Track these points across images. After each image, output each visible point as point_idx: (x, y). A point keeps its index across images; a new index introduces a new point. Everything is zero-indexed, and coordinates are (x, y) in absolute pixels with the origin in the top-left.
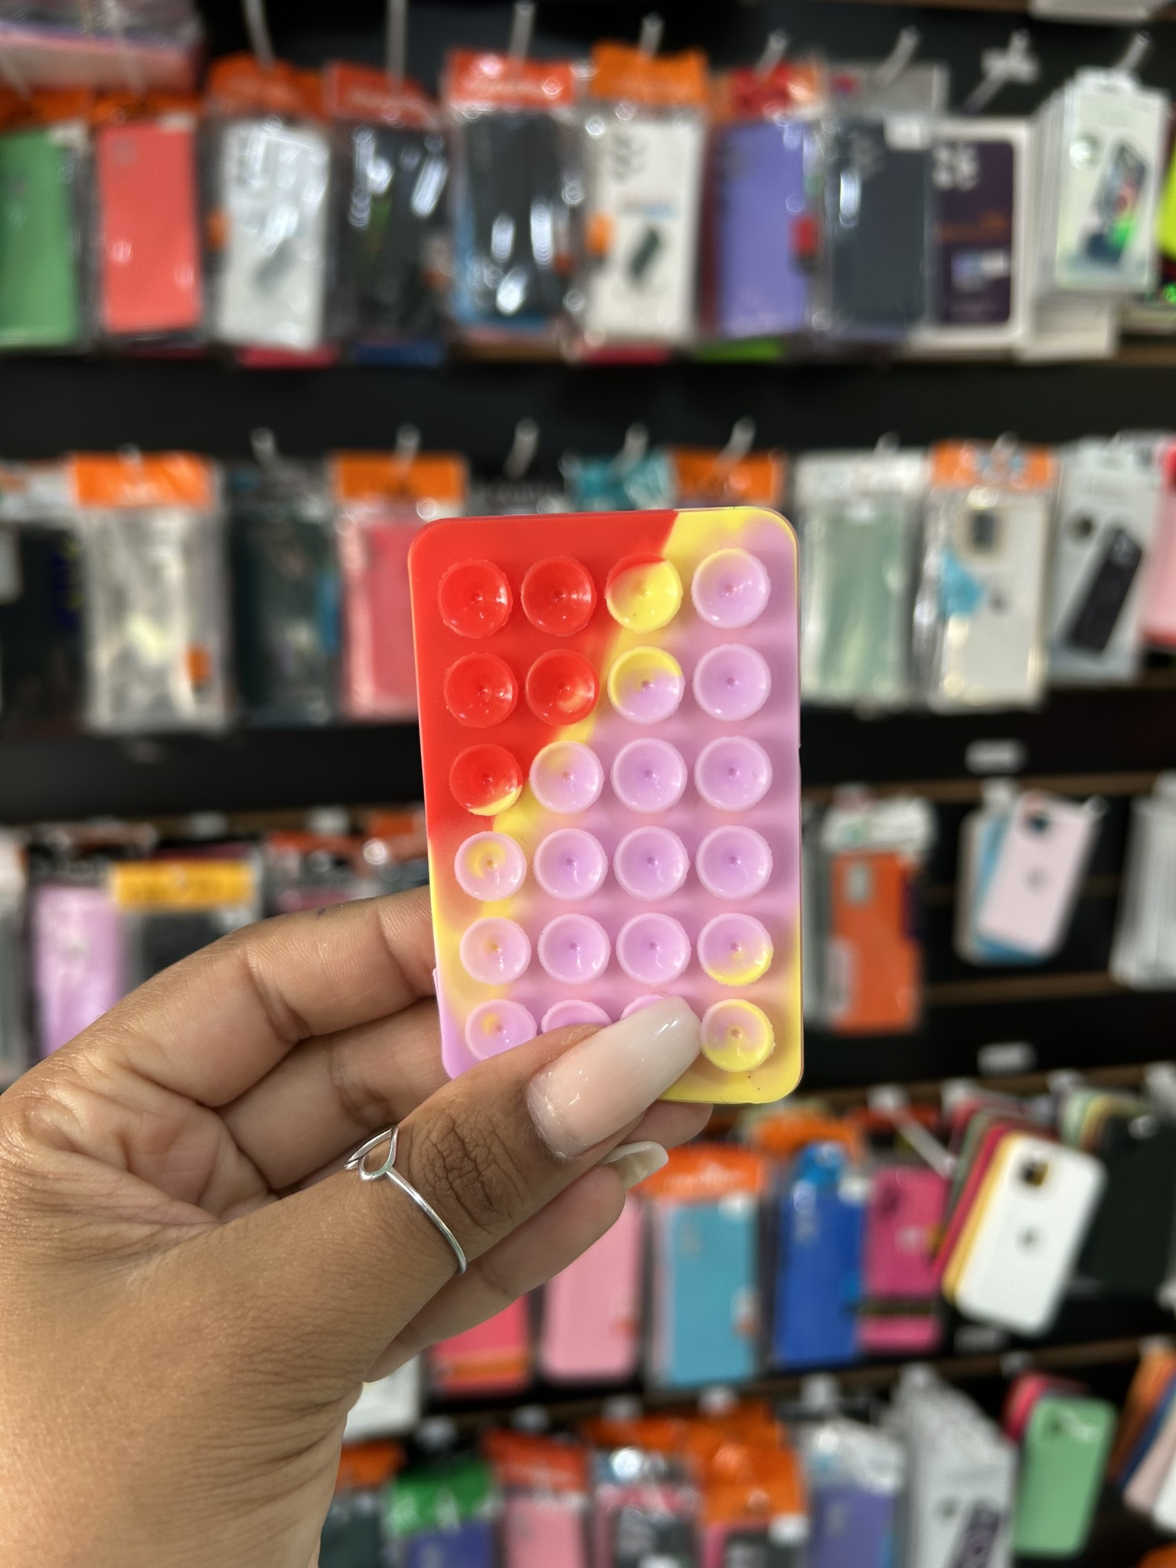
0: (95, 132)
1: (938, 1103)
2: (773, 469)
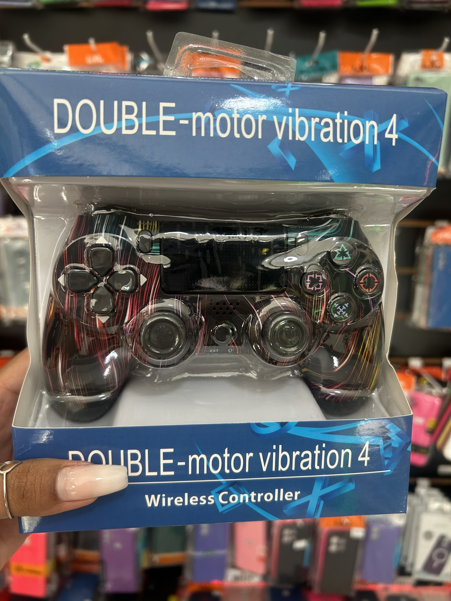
1: (440, 365)
2: (391, 58)
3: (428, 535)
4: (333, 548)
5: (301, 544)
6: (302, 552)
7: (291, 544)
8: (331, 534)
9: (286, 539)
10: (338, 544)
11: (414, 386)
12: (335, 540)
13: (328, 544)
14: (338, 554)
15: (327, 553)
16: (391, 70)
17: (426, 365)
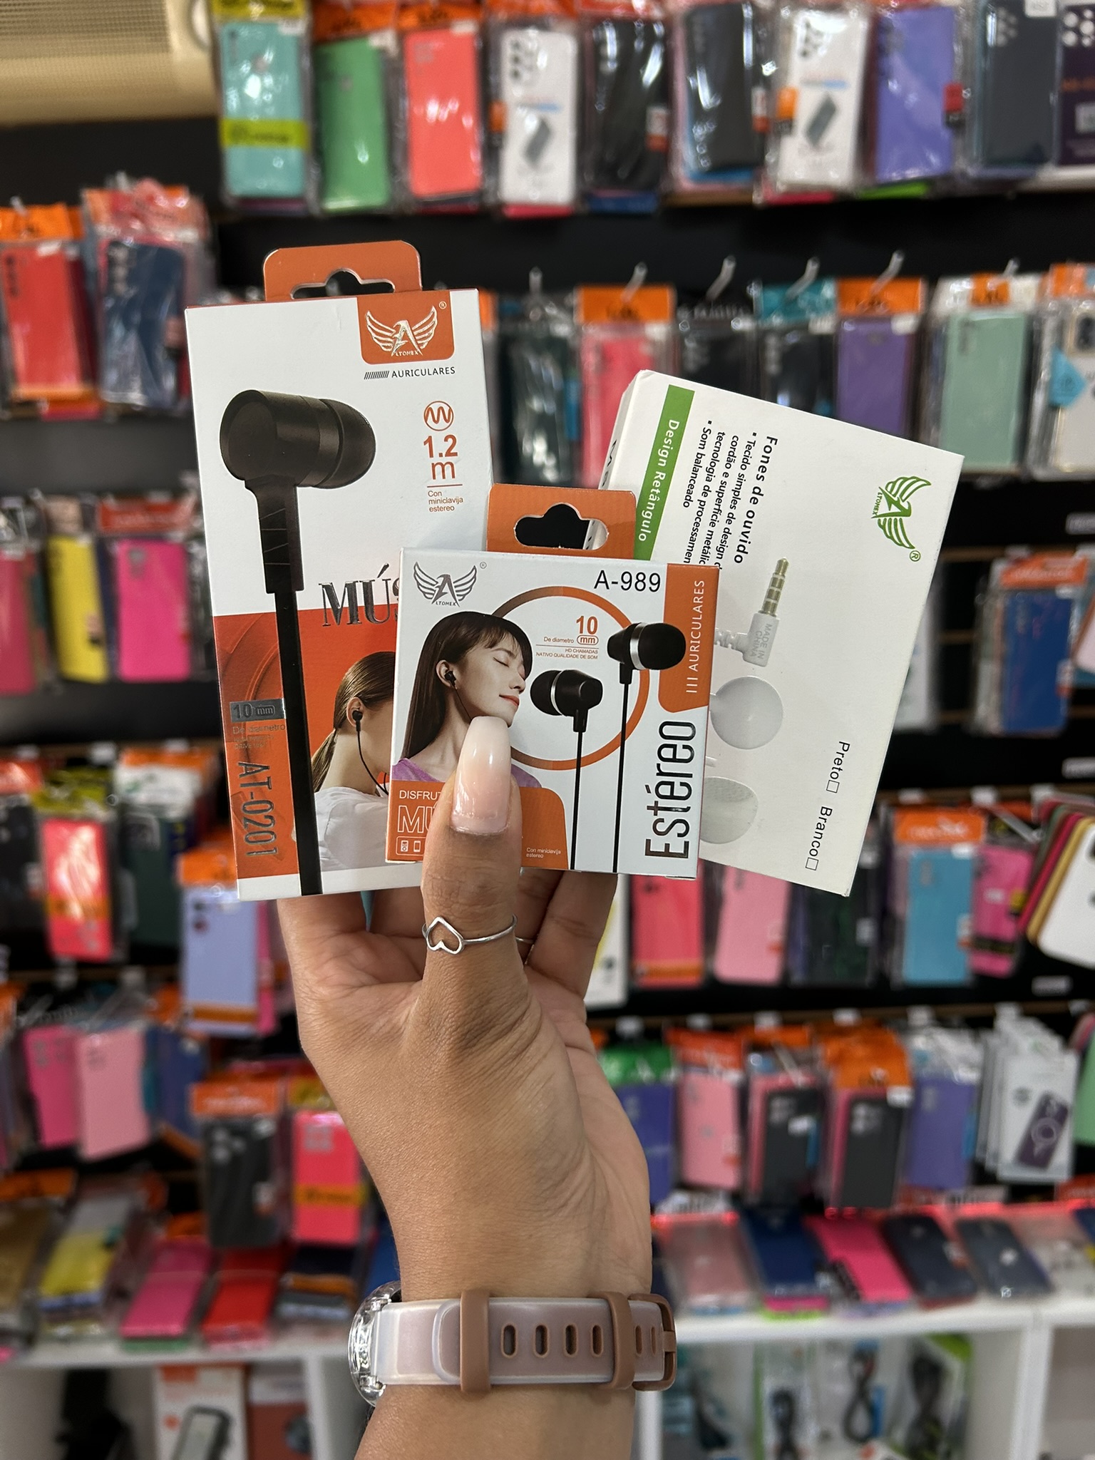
0: (402, 36)
1: (1028, 799)
2: (920, 288)
3: (1022, 1096)
4: (859, 1126)
5: (802, 1125)
6: (804, 1139)
7: (785, 1126)
8: (853, 1102)
9: (777, 1116)
10: (867, 1118)
11: (983, 837)
12: (861, 1111)
13: (850, 1118)
14: (868, 1137)
15: (849, 1135)
16: (920, 305)
17: (1003, 800)
